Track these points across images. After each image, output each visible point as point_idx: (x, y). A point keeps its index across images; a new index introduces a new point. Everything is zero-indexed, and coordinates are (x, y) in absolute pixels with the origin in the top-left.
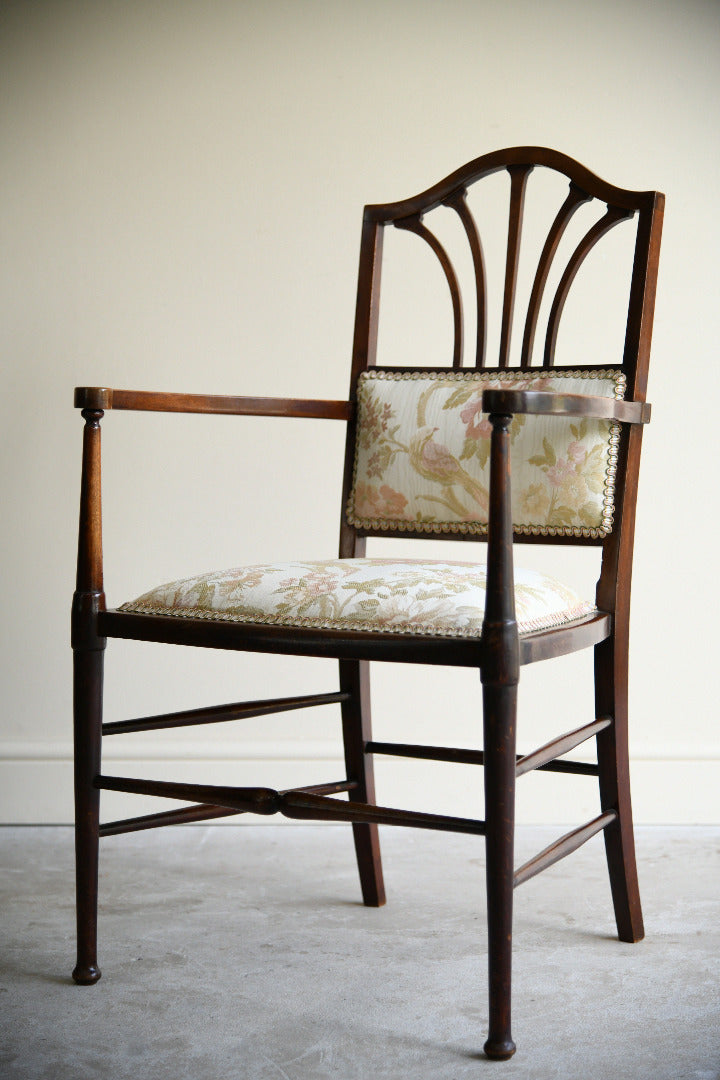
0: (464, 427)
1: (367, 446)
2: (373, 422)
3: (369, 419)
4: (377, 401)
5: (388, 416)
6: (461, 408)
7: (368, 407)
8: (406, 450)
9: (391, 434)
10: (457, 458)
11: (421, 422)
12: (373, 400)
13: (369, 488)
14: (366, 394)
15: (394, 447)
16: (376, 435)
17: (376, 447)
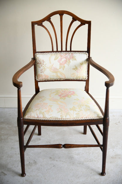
0: (59, 64)
1: (40, 67)
2: (41, 63)
3: (40, 63)
4: (41, 59)
5: (43, 62)
6: (57, 60)
7: (39, 60)
8: (48, 68)
9: (45, 66)
10: (58, 69)
11: (50, 63)
12: (40, 59)
13: (41, 75)
14: (38, 58)
15: (46, 68)
16: (42, 66)
17: (42, 68)
